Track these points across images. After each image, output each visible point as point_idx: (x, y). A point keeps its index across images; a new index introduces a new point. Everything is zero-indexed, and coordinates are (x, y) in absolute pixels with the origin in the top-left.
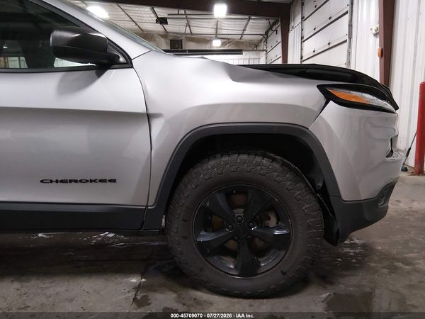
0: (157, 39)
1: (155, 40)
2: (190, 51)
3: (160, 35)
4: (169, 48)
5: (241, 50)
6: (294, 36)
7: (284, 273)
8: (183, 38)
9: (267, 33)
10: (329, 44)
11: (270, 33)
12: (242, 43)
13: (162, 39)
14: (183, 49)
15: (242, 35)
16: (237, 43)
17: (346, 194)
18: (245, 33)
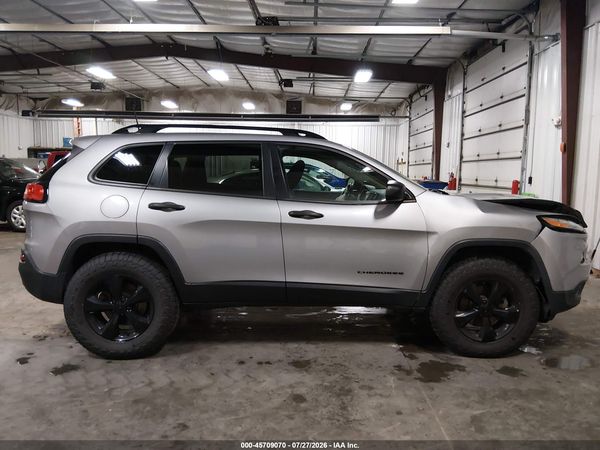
0: (270, 100)
1: (267, 101)
2: (313, 116)
3: (274, 95)
4: (284, 112)
5: (378, 117)
6: (452, 108)
7: (513, 339)
8: (302, 99)
9: (411, 96)
10: (500, 126)
11: (415, 97)
12: (376, 106)
13: (277, 100)
14: (303, 113)
15: (378, 97)
16: (370, 106)
17: (555, 287)
18: (383, 95)
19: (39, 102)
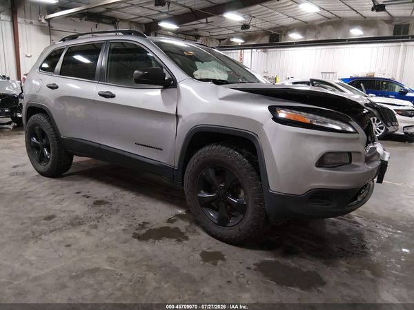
1: (377, 27)
3: (384, 21)
19: (222, 41)
